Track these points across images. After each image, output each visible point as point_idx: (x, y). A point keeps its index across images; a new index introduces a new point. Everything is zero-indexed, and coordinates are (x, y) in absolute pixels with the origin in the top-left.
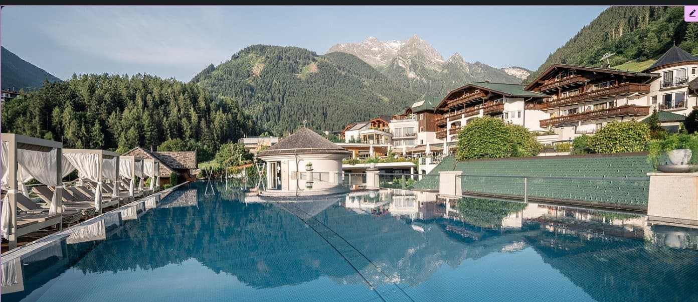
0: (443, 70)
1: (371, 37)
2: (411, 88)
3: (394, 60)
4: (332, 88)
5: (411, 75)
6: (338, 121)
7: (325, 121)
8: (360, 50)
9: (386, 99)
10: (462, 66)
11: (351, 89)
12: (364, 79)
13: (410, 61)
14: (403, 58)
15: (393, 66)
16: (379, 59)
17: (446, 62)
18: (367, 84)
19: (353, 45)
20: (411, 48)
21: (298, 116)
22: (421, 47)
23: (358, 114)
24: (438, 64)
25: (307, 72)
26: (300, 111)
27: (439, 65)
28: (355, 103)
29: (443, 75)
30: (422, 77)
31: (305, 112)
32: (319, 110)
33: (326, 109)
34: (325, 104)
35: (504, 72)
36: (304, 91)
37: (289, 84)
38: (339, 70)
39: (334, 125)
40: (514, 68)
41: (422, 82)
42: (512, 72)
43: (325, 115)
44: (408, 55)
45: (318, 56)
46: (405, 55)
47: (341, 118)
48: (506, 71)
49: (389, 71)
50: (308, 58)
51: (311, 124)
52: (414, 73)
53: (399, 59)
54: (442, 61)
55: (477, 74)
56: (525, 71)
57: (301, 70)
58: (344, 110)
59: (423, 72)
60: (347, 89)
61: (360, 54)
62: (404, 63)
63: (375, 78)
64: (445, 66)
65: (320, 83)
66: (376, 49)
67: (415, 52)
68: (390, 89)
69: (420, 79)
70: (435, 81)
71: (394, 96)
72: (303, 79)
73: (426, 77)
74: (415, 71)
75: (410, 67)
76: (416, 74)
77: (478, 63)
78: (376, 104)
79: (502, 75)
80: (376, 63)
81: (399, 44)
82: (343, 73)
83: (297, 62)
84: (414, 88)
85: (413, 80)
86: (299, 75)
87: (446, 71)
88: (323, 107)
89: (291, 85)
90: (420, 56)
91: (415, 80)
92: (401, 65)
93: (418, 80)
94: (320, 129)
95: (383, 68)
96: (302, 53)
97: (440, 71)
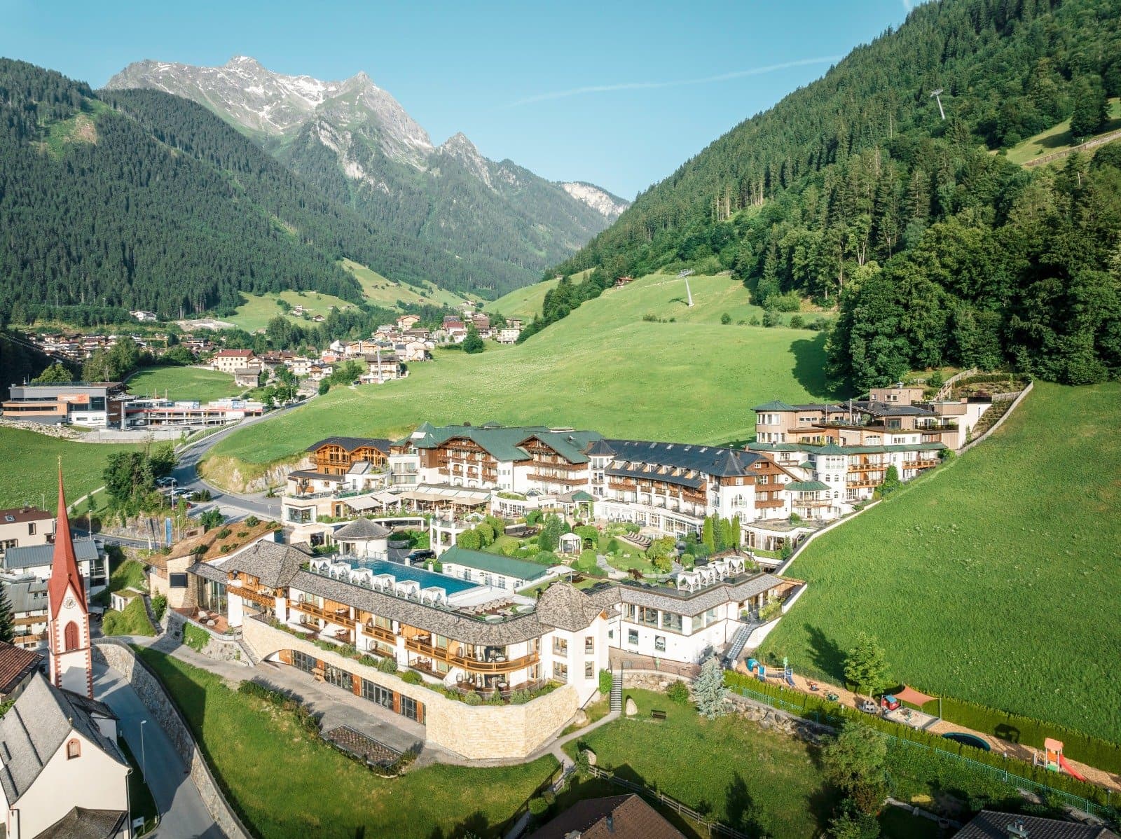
0: (430, 169)
1: (242, 58)
2: (353, 202)
3: (308, 126)
4: (145, 190)
5: (353, 171)
6: (169, 285)
7: (130, 282)
8: (214, 86)
9: (292, 231)
10: (472, 163)
11: (198, 198)
12: (230, 172)
13: (349, 136)
14: (330, 124)
15: (306, 143)
16: (268, 117)
17: (437, 150)
18: (242, 187)
19: (194, 71)
20: (352, 105)
21: (49, 264)
22: (377, 106)
23: (221, 267)
24: (419, 151)
25: (66, 139)
26: (54, 251)
27: (421, 154)
28: (210, 238)
29: (431, 182)
30: (380, 181)
31: (69, 254)
32: (111, 250)
33: (131, 250)
34: (127, 234)
35: (563, 190)
36: (62, 195)
37: (14, 168)
38: (161, 143)
39: (158, 294)
40: (583, 184)
41: (380, 192)
42: (578, 193)
43: (129, 264)
44: (345, 121)
45: (93, 96)
46: (337, 120)
47: (177, 277)
48: (568, 189)
49: (296, 155)
50: (67, 98)
51: (90, 289)
52: (360, 167)
53: (322, 127)
54: (426, 145)
55: (506, 186)
56: (605, 196)
57: (47, 132)
58: (183, 256)
59: (382, 167)
60: (186, 197)
61: (214, 97)
62: (334, 139)
63: (261, 172)
64: (436, 160)
65: (106, 174)
66: (260, 91)
67: (361, 117)
68: (302, 204)
69: (376, 184)
70: (411, 194)
71: (311, 224)
72: (56, 157)
73: (390, 181)
74: (363, 162)
75: (350, 151)
76: (365, 170)
77: (507, 163)
78: (268, 243)
79: (560, 196)
80: (260, 128)
81: (321, 88)
82: (174, 153)
83: (32, 108)
84: (361, 204)
85: (357, 182)
86: (42, 147)
87: (436, 173)
88: (123, 245)
89: (19, 175)
90: (375, 126)
91: (362, 185)
92: (326, 142)
93: (369, 186)
94: (120, 302)
95: (278, 142)
96: (46, 82)
97: (423, 169)
